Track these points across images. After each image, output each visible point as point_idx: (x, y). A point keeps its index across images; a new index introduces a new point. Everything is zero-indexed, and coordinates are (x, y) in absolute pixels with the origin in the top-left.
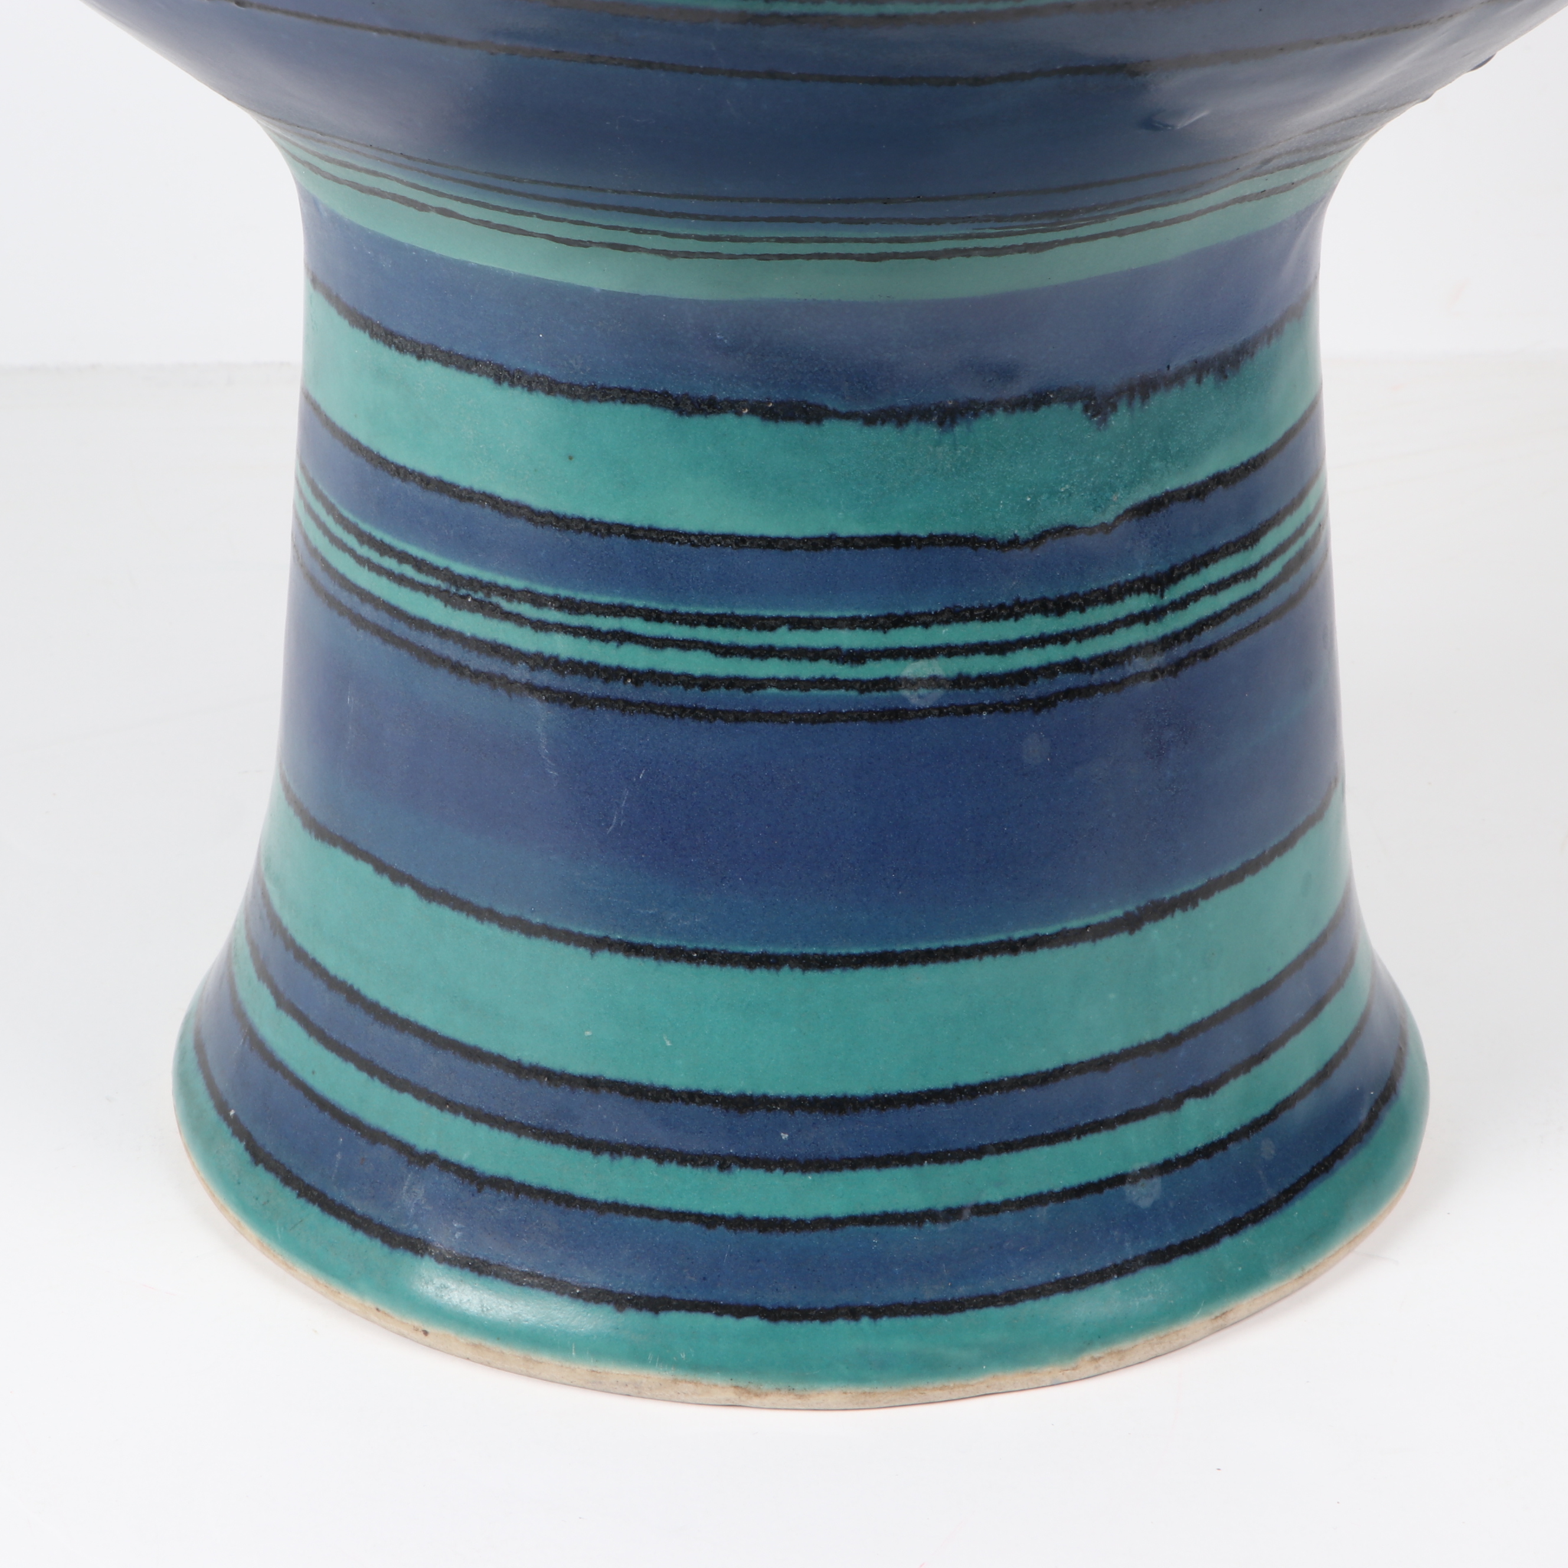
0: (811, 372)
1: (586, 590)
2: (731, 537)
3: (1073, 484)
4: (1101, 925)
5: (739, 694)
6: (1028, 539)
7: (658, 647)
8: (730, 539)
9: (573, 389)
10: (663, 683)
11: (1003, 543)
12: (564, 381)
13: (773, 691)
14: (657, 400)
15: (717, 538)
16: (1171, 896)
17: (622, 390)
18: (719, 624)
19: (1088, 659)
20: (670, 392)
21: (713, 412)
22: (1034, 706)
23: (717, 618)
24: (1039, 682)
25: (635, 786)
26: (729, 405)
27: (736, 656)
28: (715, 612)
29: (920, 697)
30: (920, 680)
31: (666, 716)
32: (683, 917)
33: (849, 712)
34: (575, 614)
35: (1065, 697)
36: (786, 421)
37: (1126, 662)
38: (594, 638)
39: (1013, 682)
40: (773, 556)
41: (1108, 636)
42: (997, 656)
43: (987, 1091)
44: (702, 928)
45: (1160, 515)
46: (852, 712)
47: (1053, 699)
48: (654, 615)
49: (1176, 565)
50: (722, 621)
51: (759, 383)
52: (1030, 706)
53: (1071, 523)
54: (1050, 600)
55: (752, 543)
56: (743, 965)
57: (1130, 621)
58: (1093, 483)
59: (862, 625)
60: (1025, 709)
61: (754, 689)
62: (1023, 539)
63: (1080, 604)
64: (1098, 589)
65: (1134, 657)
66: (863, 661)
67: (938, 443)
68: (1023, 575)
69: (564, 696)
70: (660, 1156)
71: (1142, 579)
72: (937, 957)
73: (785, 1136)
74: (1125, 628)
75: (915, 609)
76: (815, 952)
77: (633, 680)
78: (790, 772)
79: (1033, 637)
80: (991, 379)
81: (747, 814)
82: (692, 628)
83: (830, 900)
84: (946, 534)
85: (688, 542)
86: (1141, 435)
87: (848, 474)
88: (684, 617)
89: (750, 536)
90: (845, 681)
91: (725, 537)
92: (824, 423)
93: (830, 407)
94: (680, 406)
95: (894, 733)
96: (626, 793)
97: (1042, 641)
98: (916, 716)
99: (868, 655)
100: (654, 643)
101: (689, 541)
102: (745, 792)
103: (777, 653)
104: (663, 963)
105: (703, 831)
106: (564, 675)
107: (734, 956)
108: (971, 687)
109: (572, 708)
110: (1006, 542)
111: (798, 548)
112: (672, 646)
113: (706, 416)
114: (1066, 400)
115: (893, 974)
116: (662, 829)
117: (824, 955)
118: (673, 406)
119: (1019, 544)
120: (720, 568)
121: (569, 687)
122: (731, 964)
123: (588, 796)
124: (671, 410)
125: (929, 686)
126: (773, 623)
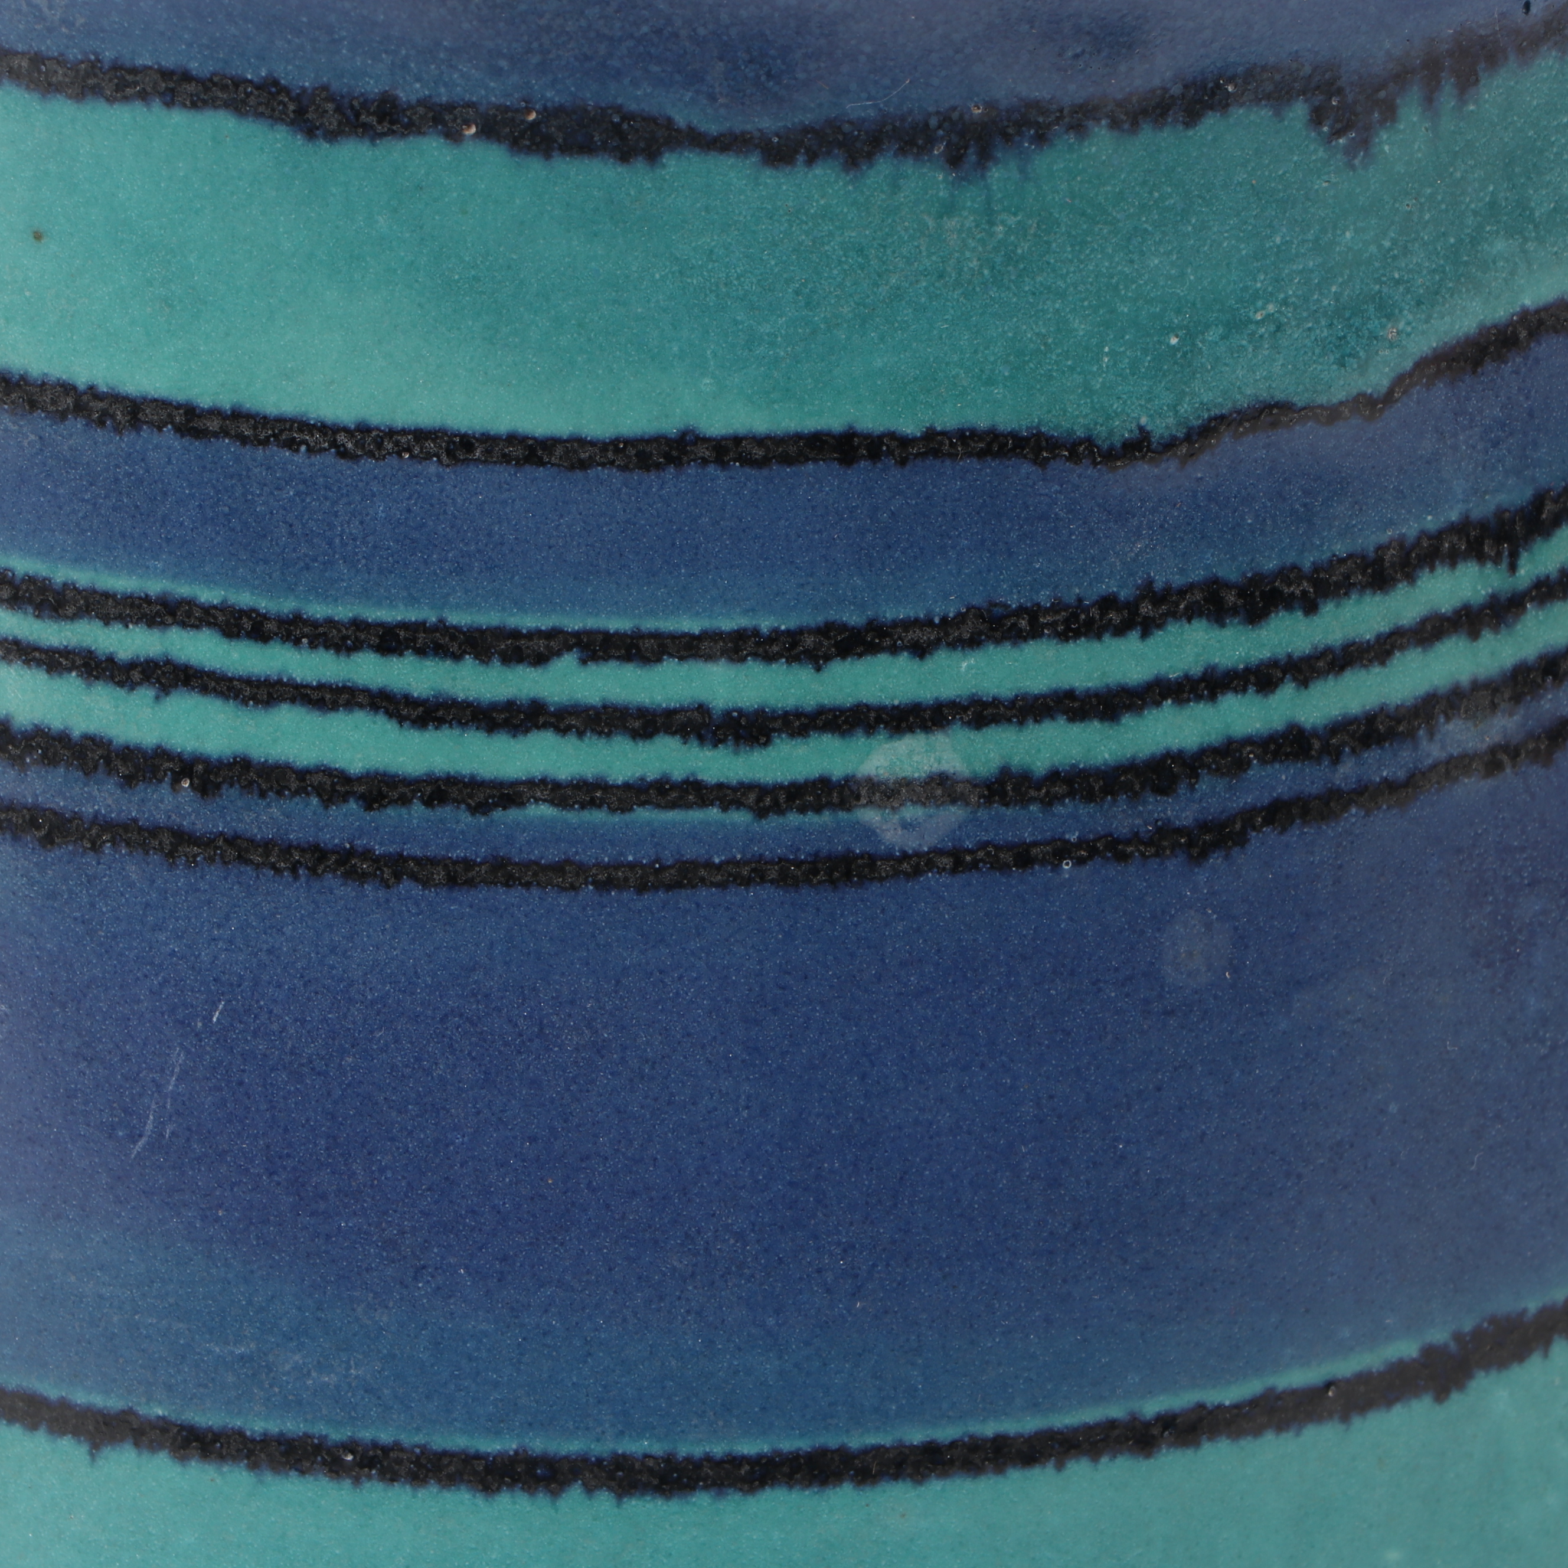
0: (632, 36)
1: (78, 560)
2: (437, 437)
3: (1285, 302)
4: (1363, 1378)
5: (459, 819)
6: (1174, 438)
7: (257, 702)
8: (434, 440)
9: (43, 68)
10: (271, 788)
11: (1112, 448)
12: (20, 47)
13: (545, 810)
14: (252, 101)
15: (404, 440)
16: (1540, 1305)
17: (166, 74)
18: (407, 648)
19: (1325, 727)
20: (283, 82)
21: (391, 132)
22: (1190, 844)
23: (402, 633)
24: (1204, 785)
25: (200, 1041)
26: (430, 115)
27: (451, 726)
28: (399, 619)
29: (905, 825)
30: (907, 783)
31: (278, 871)
32: (319, 1362)
33: (731, 862)
34: (51, 617)
35: (1268, 821)
36: (571, 155)
37: (1421, 732)
38: (97, 678)
39: (1137, 787)
40: (539, 483)
41: (1376, 669)
42: (1096, 724)
44: (366, 1391)
45: (1507, 368)
46: (737, 863)
47: (1238, 826)
48: (247, 625)
49: (1549, 491)
50: (415, 640)
51: (503, 63)
52: (1181, 845)
53: (1280, 396)
54: (1228, 586)
55: (488, 452)
56: (470, 1481)
57: (1431, 631)
58: (1337, 297)
59: (761, 650)
60: (1168, 852)
61: (496, 805)
62: (1162, 437)
63: (1304, 593)
64: (1350, 556)
65: (1442, 720)
66: (763, 740)
67: (949, 209)
68: (1162, 526)
69: (23, 816)
71: (1461, 528)
72: (952, 1462)
74: (1420, 650)
75: (891, 612)
76: (648, 1451)
77: (196, 781)
78: (585, 1009)
79: (1187, 677)
80: (1079, 50)
81: (478, 1113)
82: (343, 658)
83: (683, 1323)
84: (969, 429)
85: (331, 447)
86: (1458, 175)
87: (726, 284)
88: (321, 630)
89: (483, 434)
90: (720, 786)
91: (421, 435)
92: (664, 161)
93: (681, 121)
94: (310, 116)
95: (842, 915)
96: (178, 1058)
97: (1209, 685)
98: (896, 873)
99: (777, 724)
100: (248, 691)
101: (334, 444)
102: (473, 1059)
103: (553, 720)
104: (269, 1477)
105: (370, 1153)
106: (23, 767)
107: (445, 1461)
108: (1032, 800)
109: (44, 847)
110: (1119, 445)
111: (603, 465)
112: (293, 701)
113: (373, 140)
114: (1268, 97)
116: (268, 1147)
117: (669, 1459)
118: (292, 115)
119: (1149, 450)
120: (409, 511)
121: (37, 796)
122: (439, 1481)
123: (82, 1065)
124: (287, 125)
125: (927, 798)
126: (541, 645)
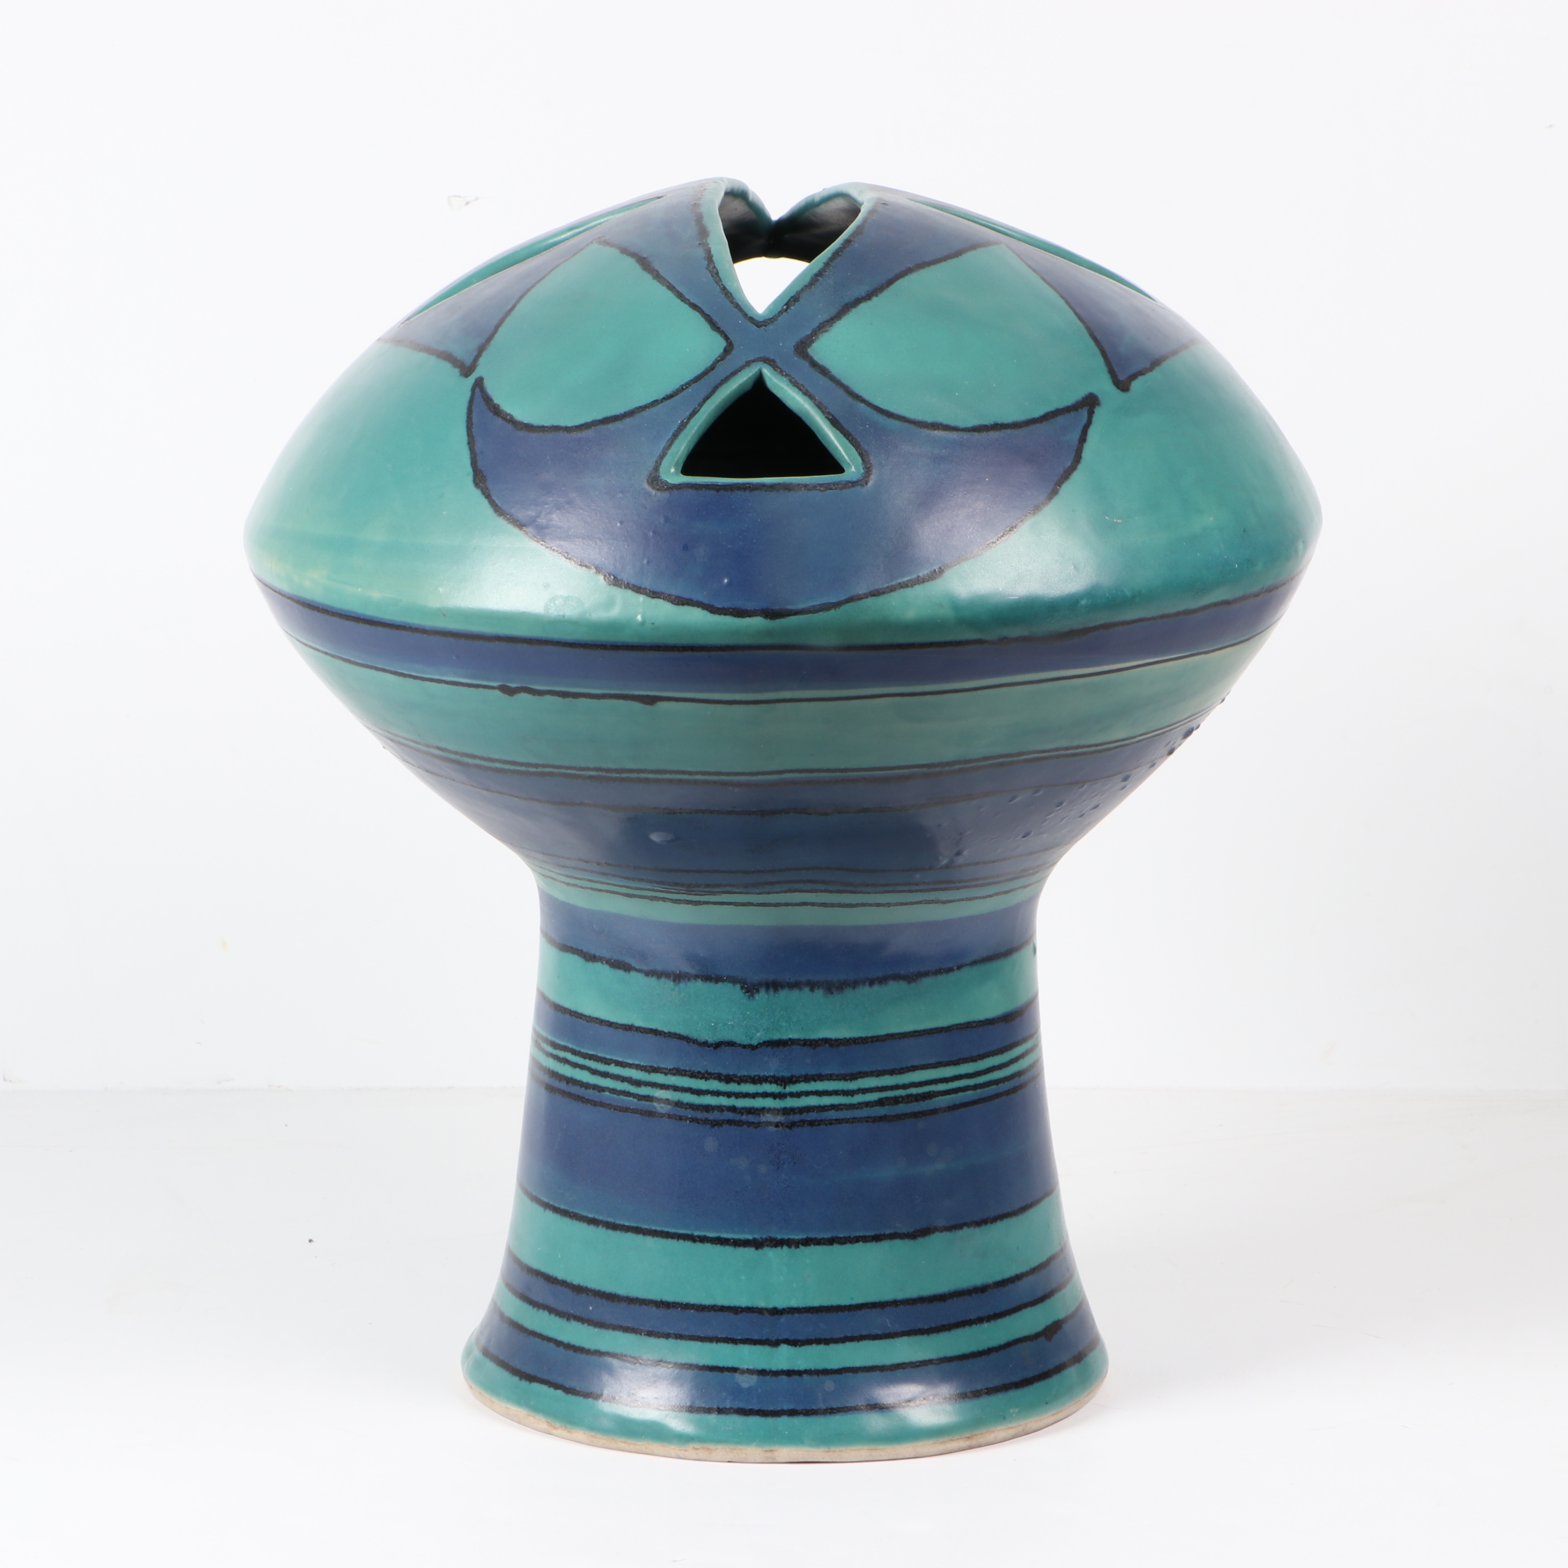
3: (735, 1022)
4: (740, 1240)
5: (596, 1093)
7: (575, 1067)
13: (607, 1093)
16: (782, 1238)
19: (741, 1108)
22: (712, 1124)
23: (592, 1056)
24: (715, 1113)
27: (597, 1075)
28: (592, 1053)
29: (661, 1107)
30: (662, 1099)
31: (574, 1100)
35: (727, 1123)
37: (761, 1114)
39: (703, 1110)
40: (611, 1030)
41: (753, 1099)
42: (696, 1096)
43: (675, 1307)
45: (786, 1049)
46: (634, 1109)
47: (721, 1123)
48: (575, 1052)
49: (795, 1075)
50: (594, 1058)
51: (609, 951)
52: (710, 1123)
53: (734, 1041)
54: (723, 1075)
57: (765, 1095)
58: (745, 1024)
59: (641, 1069)
60: (707, 1124)
61: (601, 1091)
62: (711, 1043)
63: (738, 1080)
64: (748, 1076)
65: (766, 1114)
66: (640, 1086)
67: (673, 990)
68: (710, 1061)
70: (552, 1310)
71: (773, 1077)
73: (591, 1308)
74: (762, 1098)
75: (662, 1066)
79: (713, 1091)
82: (585, 1060)
83: (619, 1197)
86: (774, 1007)
87: (639, 998)
88: (583, 1054)
91: (597, 1019)
93: (633, 966)
95: (650, 1123)
96: (560, 1134)
97: (717, 1093)
98: (659, 1117)
99: (642, 1083)
100: (574, 1065)
102: (595, 1140)
103: (610, 1076)
108: (683, 1108)
112: (579, 1068)
114: (732, 982)
115: (640, 1238)
119: (708, 1045)
125: (665, 1103)
126: (609, 1061)
